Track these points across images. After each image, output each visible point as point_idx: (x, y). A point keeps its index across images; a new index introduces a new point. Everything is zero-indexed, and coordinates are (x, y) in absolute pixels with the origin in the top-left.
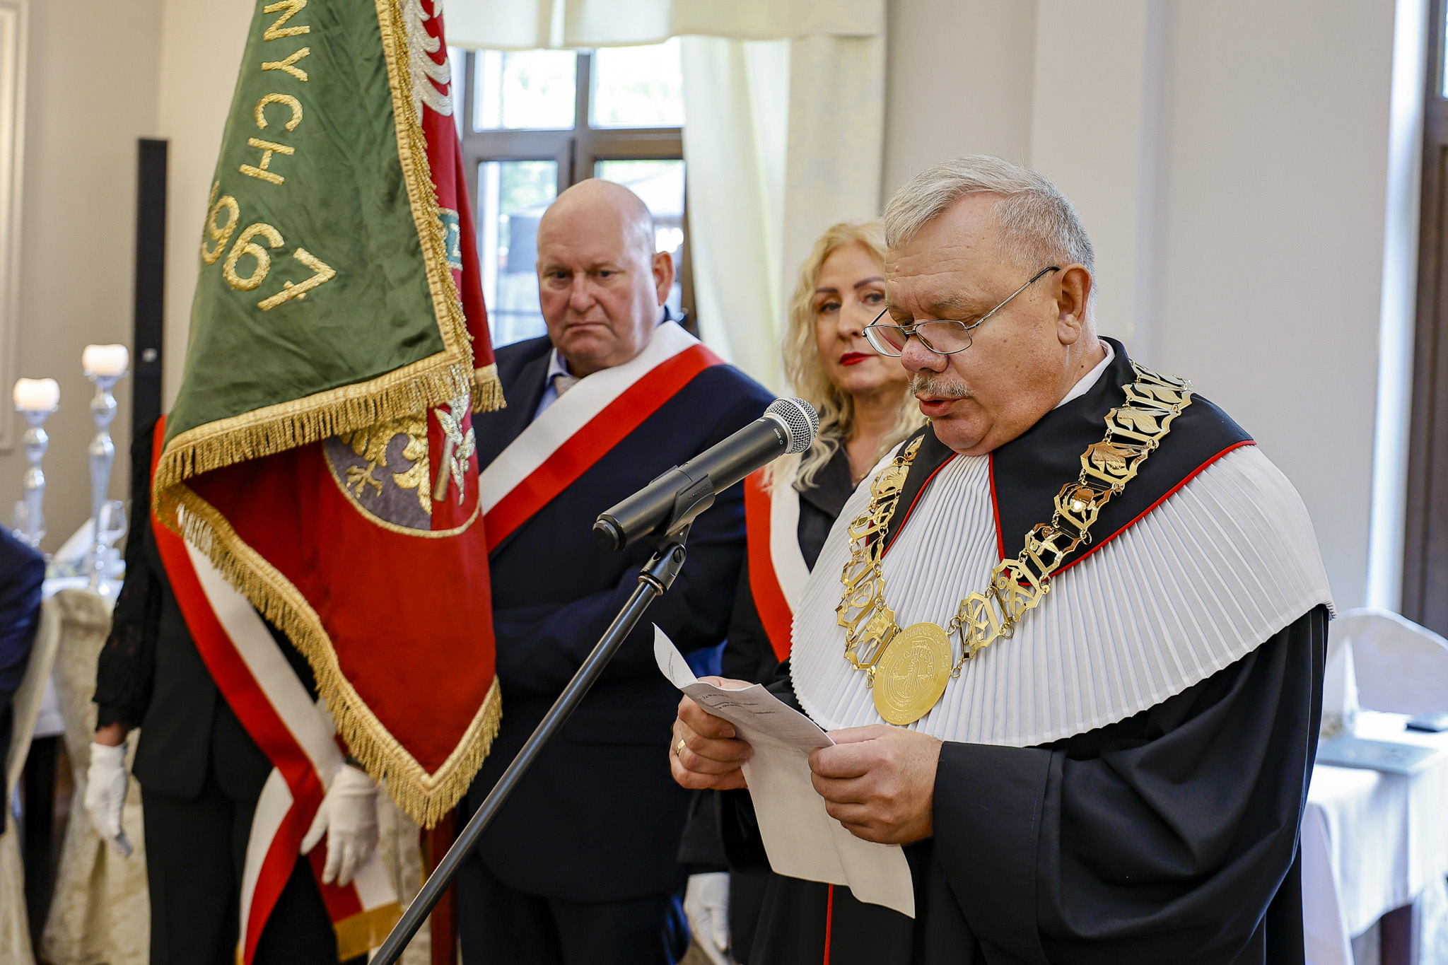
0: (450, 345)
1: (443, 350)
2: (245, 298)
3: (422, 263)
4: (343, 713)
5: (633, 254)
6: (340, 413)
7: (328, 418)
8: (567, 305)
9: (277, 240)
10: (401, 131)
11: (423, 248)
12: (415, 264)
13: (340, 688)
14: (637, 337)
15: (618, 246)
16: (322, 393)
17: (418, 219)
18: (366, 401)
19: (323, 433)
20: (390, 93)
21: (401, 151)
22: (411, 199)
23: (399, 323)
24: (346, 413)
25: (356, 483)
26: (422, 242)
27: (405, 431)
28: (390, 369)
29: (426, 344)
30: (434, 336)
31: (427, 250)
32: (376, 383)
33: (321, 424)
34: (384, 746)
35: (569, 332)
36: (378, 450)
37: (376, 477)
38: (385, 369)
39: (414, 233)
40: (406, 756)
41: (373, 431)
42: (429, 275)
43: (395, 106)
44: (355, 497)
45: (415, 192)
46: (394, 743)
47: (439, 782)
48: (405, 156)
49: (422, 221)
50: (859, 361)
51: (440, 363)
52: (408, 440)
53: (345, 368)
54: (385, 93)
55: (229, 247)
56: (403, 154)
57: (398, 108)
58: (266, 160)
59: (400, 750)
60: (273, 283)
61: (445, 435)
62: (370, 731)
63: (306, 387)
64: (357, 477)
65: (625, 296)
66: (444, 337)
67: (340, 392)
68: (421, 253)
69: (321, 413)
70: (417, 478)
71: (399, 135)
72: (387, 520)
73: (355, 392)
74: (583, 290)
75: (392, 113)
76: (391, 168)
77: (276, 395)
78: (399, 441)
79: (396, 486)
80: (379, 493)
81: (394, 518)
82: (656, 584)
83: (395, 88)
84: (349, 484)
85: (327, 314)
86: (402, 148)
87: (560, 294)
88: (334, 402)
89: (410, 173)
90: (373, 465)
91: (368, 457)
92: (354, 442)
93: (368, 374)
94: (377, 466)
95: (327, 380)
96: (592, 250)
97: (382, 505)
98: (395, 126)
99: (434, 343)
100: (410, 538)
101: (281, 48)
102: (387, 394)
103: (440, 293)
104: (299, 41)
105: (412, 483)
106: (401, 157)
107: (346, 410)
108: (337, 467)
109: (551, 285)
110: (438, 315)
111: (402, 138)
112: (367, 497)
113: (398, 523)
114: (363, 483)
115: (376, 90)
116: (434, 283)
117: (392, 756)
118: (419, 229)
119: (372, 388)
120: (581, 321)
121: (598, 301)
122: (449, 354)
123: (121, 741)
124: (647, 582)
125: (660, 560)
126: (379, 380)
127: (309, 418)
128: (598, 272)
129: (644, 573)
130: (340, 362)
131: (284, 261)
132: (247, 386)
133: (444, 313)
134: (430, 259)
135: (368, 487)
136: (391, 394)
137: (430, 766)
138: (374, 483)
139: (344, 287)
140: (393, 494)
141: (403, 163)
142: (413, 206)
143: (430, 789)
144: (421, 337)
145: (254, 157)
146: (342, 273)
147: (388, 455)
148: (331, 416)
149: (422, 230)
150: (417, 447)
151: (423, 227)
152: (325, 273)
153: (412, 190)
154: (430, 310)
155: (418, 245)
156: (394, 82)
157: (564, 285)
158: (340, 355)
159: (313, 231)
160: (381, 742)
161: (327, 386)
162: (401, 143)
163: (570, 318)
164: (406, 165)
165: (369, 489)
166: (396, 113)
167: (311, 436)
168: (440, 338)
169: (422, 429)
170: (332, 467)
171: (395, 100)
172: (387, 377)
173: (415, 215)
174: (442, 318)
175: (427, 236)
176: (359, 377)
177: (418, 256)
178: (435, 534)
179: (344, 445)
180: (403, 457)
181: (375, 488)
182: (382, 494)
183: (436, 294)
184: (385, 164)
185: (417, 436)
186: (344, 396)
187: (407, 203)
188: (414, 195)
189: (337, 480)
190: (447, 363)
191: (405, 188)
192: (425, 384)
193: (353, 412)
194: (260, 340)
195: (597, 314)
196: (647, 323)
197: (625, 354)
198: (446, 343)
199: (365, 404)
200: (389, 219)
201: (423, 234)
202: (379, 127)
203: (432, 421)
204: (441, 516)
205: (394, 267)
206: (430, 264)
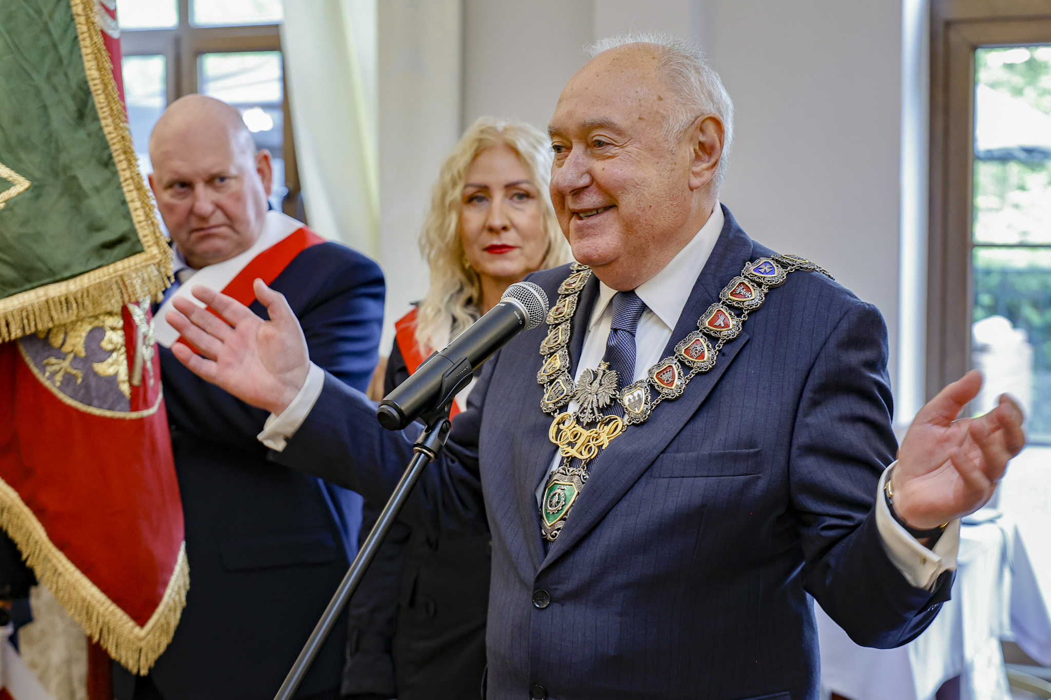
0: (149, 247)
1: (141, 251)
3: (115, 173)
4: (55, 578)
5: (240, 160)
6: (44, 310)
7: (32, 317)
8: (191, 212)
10: (87, 55)
11: (116, 160)
12: (107, 174)
13: (50, 556)
16: (24, 293)
17: (110, 133)
18: (66, 299)
19: (27, 328)
20: (73, 20)
21: (88, 73)
22: (101, 115)
23: (95, 228)
24: (49, 310)
25: (55, 373)
26: (114, 154)
27: (101, 324)
28: (89, 268)
29: (125, 246)
30: (133, 239)
31: (120, 161)
32: (75, 282)
33: (25, 321)
34: (98, 605)
35: (195, 235)
36: (77, 342)
37: (75, 366)
38: (83, 269)
39: (106, 146)
40: (119, 613)
41: (66, 329)
42: (123, 184)
43: (79, 31)
44: (55, 386)
45: (105, 109)
46: (108, 602)
47: (148, 634)
48: (94, 76)
49: (114, 135)
50: (506, 252)
51: (140, 263)
52: (104, 332)
53: (45, 270)
54: (68, 19)
56: (91, 75)
57: (83, 33)
59: (113, 607)
61: (137, 326)
62: (84, 593)
63: (8, 288)
64: (56, 368)
65: (239, 198)
66: (143, 240)
67: (41, 291)
68: (114, 164)
69: (25, 311)
70: (115, 366)
71: (85, 58)
72: (90, 404)
73: (56, 290)
74: (203, 198)
75: (76, 37)
76: (80, 88)
78: (97, 334)
79: (96, 374)
80: (79, 381)
81: (95, 402)
82: (429, 453)
83: (78, 15)
84: (47, 374)
85: (25, 222)
86: (90, 69)
87: (183, 204)
88: (37, 301)
89: (99, 92)
90: (71, 356)
91: (67, 348)
92: (51, 336)
93: (66, 274)
94: (75, 357)
95: (28, 280)
97: (82, 391)
98: (80, 49)
99: (134, 245)
100: (111, 420)
102: (88, 292)
103: (137, 199)
105: (111, 371)
106: (89, 78)
107: (49, 307)
108: (34, 359)
109: (173, 196)
110: (135, 220)
111: (89, 61)
112: (68, 385)
113: (100, 407)
114: (61, 373)
115: (59, 16)
116: (130, 191)
117: (107, 613)
118: (111, 143)
119: (72, 286)
120: (205, 226)
121: (218, 206)
122: (148, 256)
124: (421, 452)
125: (431, 433)
126: (78, 279)
127: (13, 316)
128: (215, 180)
129: (418, 445)
130: (40, 265)
133: (142, 218)
134: (124, 170)
135: (66, 376)
136: (92, 291)
137: (141, 619)
138: (74, 372)
139: (38, 197)
140: (93, 382)
141: (91, 83)
142: (103, 123)
143: (141, 640)
144: (121, 240)
146: (36, 183)
147: (87, 346)
148: (34, 314)
149: (114, 144)
150: (116, 338)
151: (114, 141)
152: (21, 184)
153: (102, 108)
154: (127, 216)
155: (110, 157)
157: (184, 196)
158: (39, 258)
159: (8, 146)
160: (95, 602)
161: (28, 286)
162: (87, 65)
163: (194, 224)
164: (95, 85)
165: (69, 379)
166: (81, 37)
167: (16, 333)
168: (139, 241)
169: (119, 322)
170: (28, 359)
171: (78, 26)
172: (86, 276)
173: (106, 130)
174: (140, 222)
175: (120, 148)
176: (58, 277)
177: (111, 167)
178: (134, 415)
179: (37, 341)
180: (101, 348)
181: (74, 377)
182: (83, 381)
183: (132, 201)
184: (73, 84)
185: (113, 329)
186: (46, 295)
187: (96, 119)
188: (104, 112)
189: (35, 371)
190: (148, 263)
191: (93, 106)
192: (122, 283)
193: (56, 310)
195: (219, 217)
196: (258, 216)
198: (145, 245)
199: (66, 302)
200: (81, 134)
201: (116, 148)
202: (64, 50)
203: (126, 315)
204: (138, 398)
205: (88, 177)
206: (125, 175)
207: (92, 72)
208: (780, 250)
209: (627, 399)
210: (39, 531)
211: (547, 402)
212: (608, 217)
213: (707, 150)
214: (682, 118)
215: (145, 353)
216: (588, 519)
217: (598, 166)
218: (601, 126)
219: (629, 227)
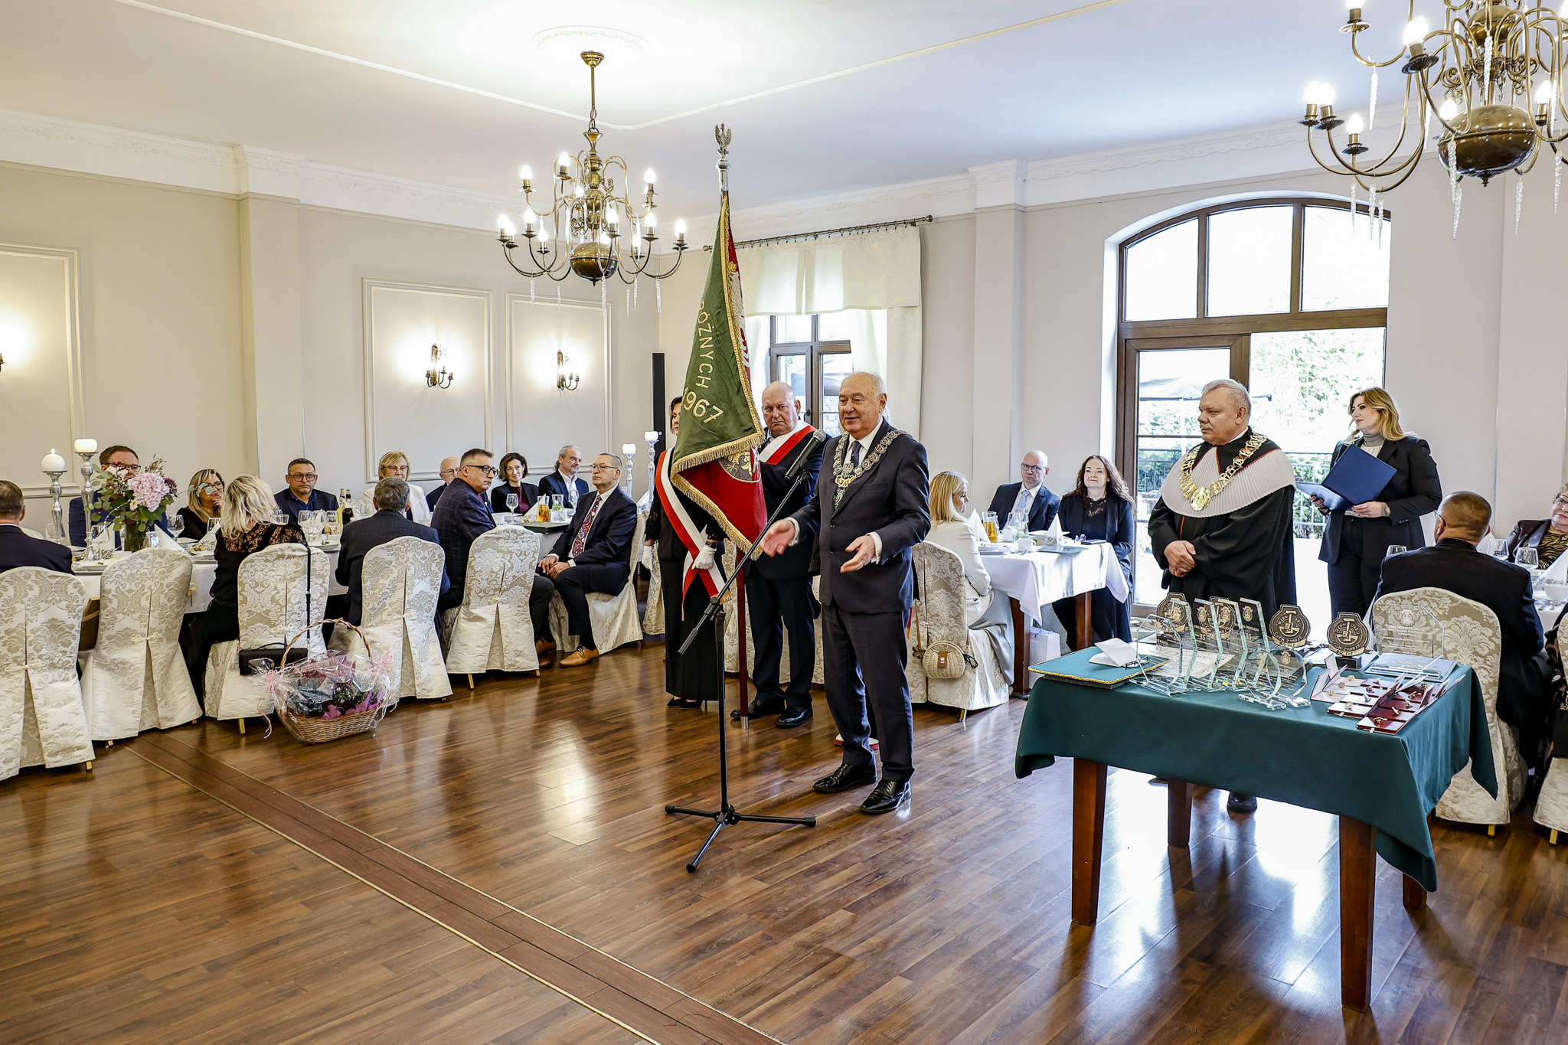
1: (757, 432)
2: (700, 420)
5: (789, 401)
7: (722, 452)
8: (773, 418)
9: (708, 404)
11: (749, 404)
14: (792, 424)
15: (785, 398)
16: (721, 445)
19: (720, 456)
20: (736, 362)
22: (744, 391)
23: (742, 425)
24: (728, 450)
25: (730, 469)
27: (743, 454)
28: (740, 437)
29: (752, 431)
30: (754, 428)
32: (736, 441)
33: (720, 453)
34: (741, 538)
35: (773, 424)
36: (736, 460)
37: (736, 467)
38: (738, 437)
39: (746, 401)
41: (734, 455)
42: (751, 412)
44: (730, 472)
49: (748, 397)
51: (756, 436)
52: (744, 457)
53: (728, 437)
55: (694, 406)
57: (739, 367)
58: (703, 382)
60: (707, 415)
62: (739, 536)
63: (716, 443)
64: (730, 467)
65: (788, 413)
67: (726, 444)
69: (720, 450)
70: (747, 467)
71: (740, 374)
72: (740, 478)
73: (730, 444)
74: (776, 412)
75: (737, 368)
76: (739, 383)
77: (709, 446)
78: (742, 457)
79: (742, 469)
80: (737, 471)
81: (742, 478)
84: (727, 469)
85: (722, 423)
87: (770, 415)
88: (724, 447)
89: (744, 384)
90: (734, 464)
91: (733, 461)
92: (728, 457)
93: (734, 439)
94: (736, 464)
96: (778, 401)
97: (738, 474)
99: (755, 430)
100: (746, 483)
101: (706, 351)
102: (740, 444)
104: (710, 349)
108: (724, 465)
109: (767, 413)
112: (733, 472)
115: (733, 362)
118: (747, 399)
119: (735, 443)
120: (778, 422)
121: (780, 415)
123: (652, 545)
127: (717, 452)
128: (780, 407)
130: (726, 436)
131: (710, 409)
132: (701, 444)
139: (727, 416)
140: (741, 471)
141: (742, 382)
142: (745, 394)
144: (751, 428)
145: (700, 381)
146: (726, 412)
147: (739, 461)
148: (724, 451)
150: (748, 458)
152: (721, 412)
153: (744, 389)
154: (753, 421)
155: (747, 404)
156: (738, 359)
157: (770, 412)
158: (726, 434)
159: (718, 401)
161: (723, 442)
162: (741, 376)
165: (734, 470)
167: (717, 457)
169: (748, 453)
170: (722, 465)
171: (738, 365)
172: (739, 440)
173: (746, 396)
176: (731, 440)
177: (747, 407)
178: (753, 482)
179: (725, 459)
180: (743, 461)
184: (736, 382)
185: (747, 456)
186: (728, 445)
187: (743, 393)
189: (724, 469)
190: (759, 435)
191: (742, 389)
192: (750, 442)
193: (730, 450)
194: (704, 431)
195: (781, 419)
196: (794, 420)
197: (789, 430)
199: (733, 447)
200: (738, 397)
201: (749, 401)
202: (734, 372)
203: (751, 452)
204: (754, 477)
205: (741, 409)
206: (751, 409)
207: (742, 379)
208: (898, 429)
209: (856, 471)
210: (724, 517)
211: (835, 473)
212: (858, 420)
213: (883, 403)
214: (877, 394)
215: (756, 463)
216: (845, 502)
217: (857, 407)
218: (858, 394)
219: (864, 423)
